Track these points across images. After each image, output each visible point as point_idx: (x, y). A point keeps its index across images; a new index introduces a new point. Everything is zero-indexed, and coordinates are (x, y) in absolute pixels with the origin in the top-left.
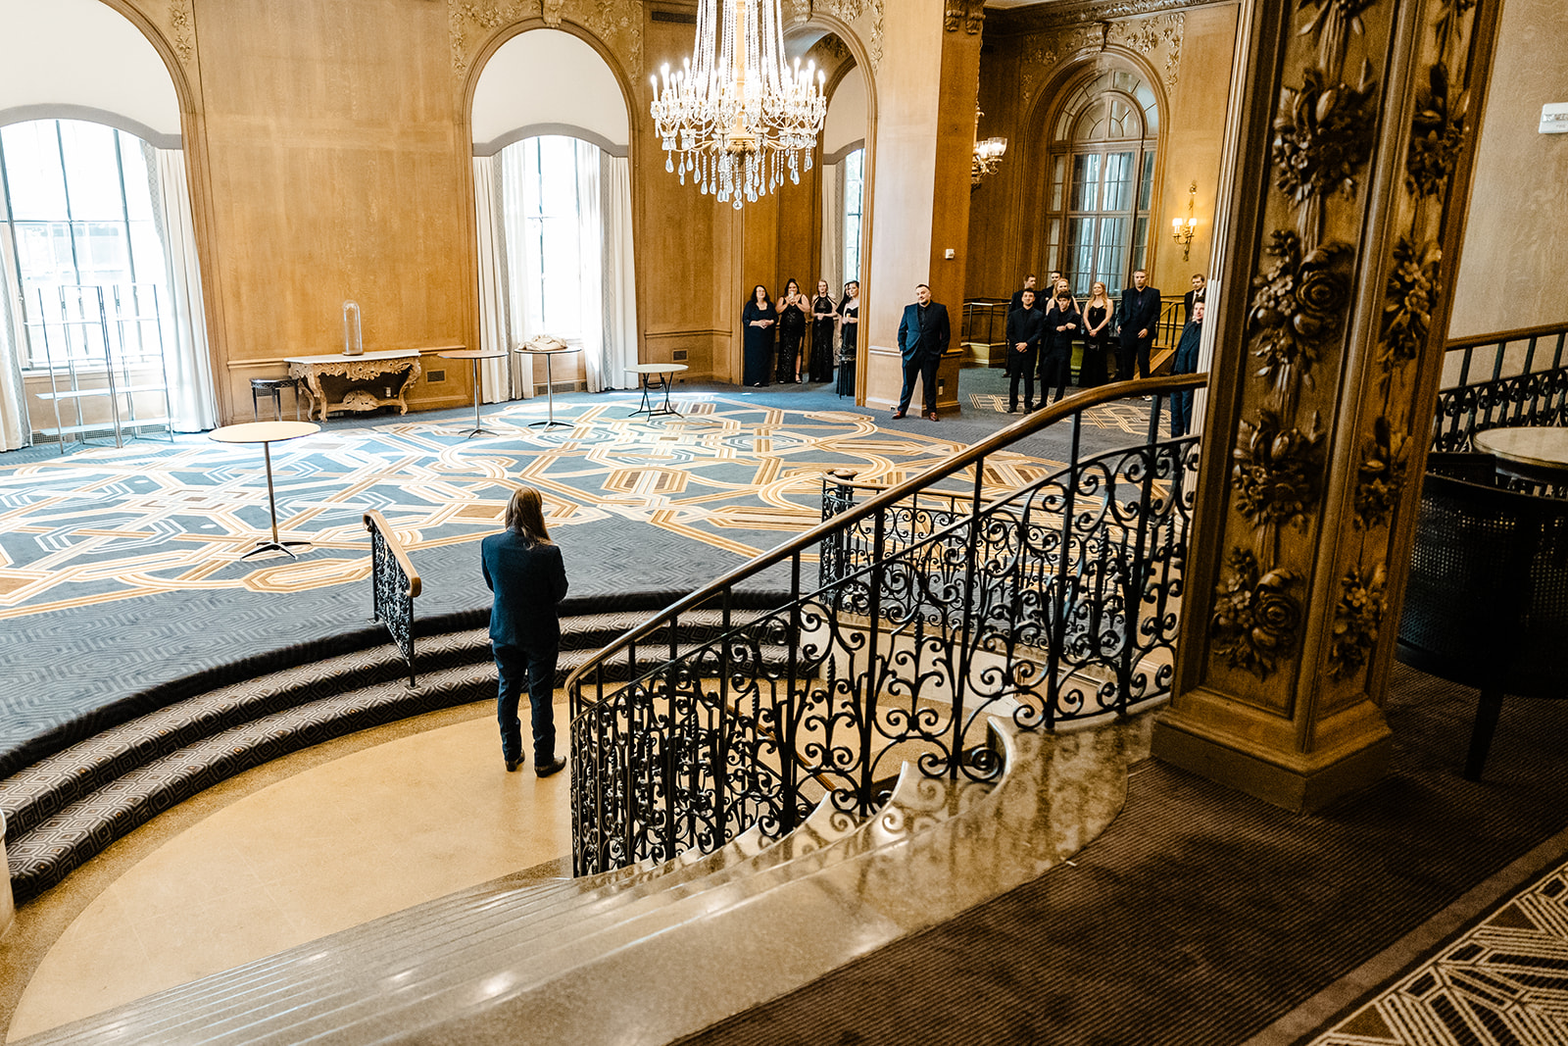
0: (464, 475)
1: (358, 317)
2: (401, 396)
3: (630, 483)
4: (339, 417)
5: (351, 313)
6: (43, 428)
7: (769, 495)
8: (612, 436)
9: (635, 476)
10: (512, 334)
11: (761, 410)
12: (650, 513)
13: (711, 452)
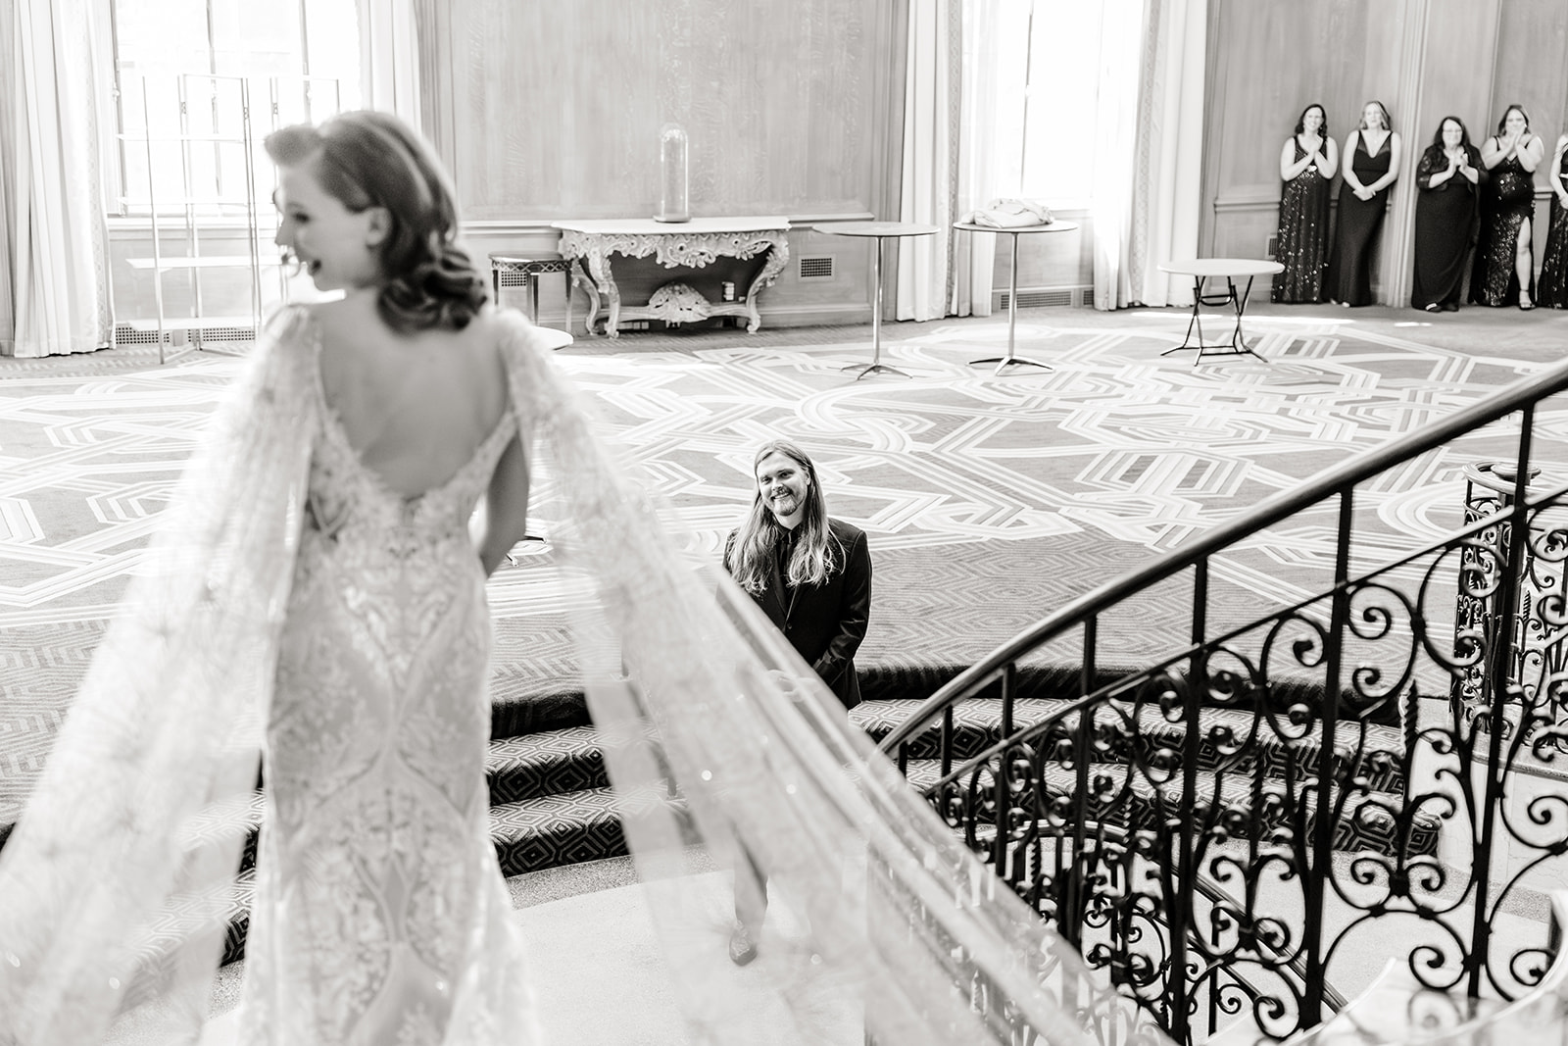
0: (833, 442)
1: (685, 156)
2: (751, 299)
3: (1132, 475)
4: (640, 331)
5: (673, 147)
6: (137, 318)
7: (1401, 513)
8: (1119, 389)
9: (1145, 462)
10: (961, 196)
11: (1427, 355)
12: (1155, 529)
13: (1304, 428)
